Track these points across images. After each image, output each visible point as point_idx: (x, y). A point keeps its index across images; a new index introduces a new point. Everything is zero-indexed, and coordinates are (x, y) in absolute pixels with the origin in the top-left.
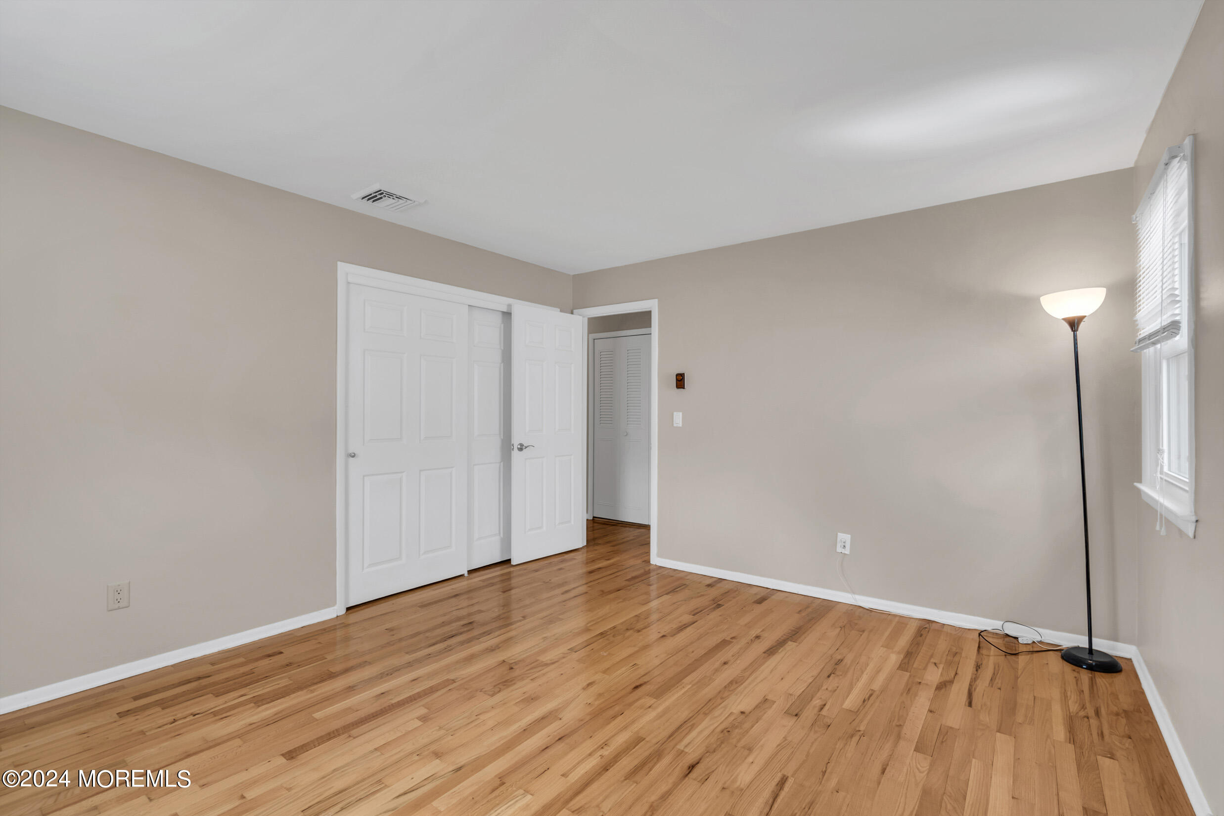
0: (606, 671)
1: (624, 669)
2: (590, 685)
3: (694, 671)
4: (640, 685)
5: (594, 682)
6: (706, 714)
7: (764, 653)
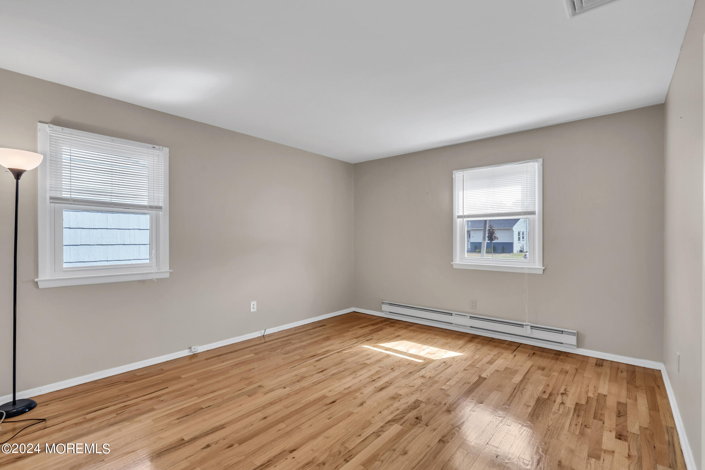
0: (350, 414)
1: (339, 415)
2: (362, 404)
3: (292, 412)
4: (331, 403)
5: (359, 406)
6: (304, 387)
7: (225, 427)
